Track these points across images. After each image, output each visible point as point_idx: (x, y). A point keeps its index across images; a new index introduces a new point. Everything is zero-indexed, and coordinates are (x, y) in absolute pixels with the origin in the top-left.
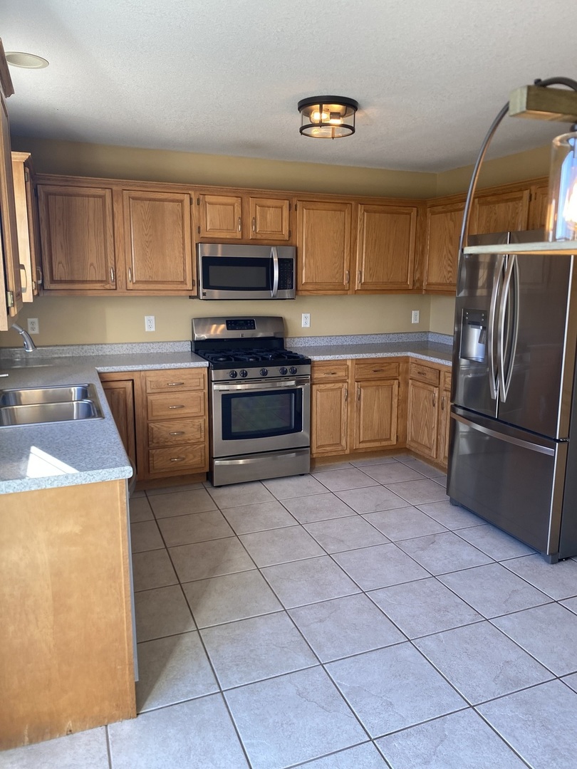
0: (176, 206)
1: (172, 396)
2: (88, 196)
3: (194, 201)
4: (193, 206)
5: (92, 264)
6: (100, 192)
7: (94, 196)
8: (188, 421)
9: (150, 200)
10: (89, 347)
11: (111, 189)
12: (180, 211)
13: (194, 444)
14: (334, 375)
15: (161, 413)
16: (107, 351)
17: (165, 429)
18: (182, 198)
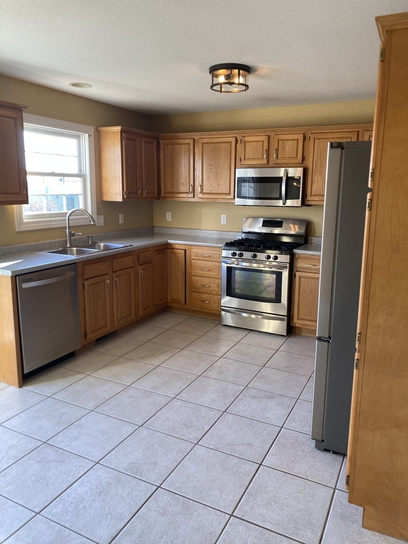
0: (227, 146)
1: (204, 262)
2: (182, 144)
3: (239, 141)
4: (238, 144)
5: (182, 183)
6: (187, 141)
7: (185, 144)
8: (212, 280)
9: (213, 143)
10: (192, 230)
11: (194, 139)
12: (229, 148)
13: (215, 295)
14: (315, 267)
15: (198, 272)
16: (200, 234)
17: (200, 282)
18: (231, 140)
